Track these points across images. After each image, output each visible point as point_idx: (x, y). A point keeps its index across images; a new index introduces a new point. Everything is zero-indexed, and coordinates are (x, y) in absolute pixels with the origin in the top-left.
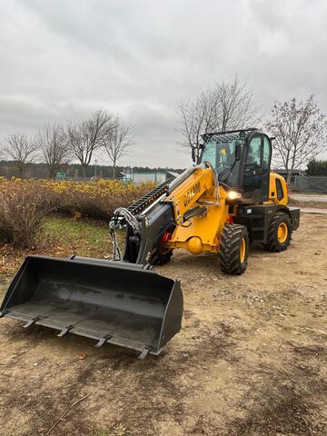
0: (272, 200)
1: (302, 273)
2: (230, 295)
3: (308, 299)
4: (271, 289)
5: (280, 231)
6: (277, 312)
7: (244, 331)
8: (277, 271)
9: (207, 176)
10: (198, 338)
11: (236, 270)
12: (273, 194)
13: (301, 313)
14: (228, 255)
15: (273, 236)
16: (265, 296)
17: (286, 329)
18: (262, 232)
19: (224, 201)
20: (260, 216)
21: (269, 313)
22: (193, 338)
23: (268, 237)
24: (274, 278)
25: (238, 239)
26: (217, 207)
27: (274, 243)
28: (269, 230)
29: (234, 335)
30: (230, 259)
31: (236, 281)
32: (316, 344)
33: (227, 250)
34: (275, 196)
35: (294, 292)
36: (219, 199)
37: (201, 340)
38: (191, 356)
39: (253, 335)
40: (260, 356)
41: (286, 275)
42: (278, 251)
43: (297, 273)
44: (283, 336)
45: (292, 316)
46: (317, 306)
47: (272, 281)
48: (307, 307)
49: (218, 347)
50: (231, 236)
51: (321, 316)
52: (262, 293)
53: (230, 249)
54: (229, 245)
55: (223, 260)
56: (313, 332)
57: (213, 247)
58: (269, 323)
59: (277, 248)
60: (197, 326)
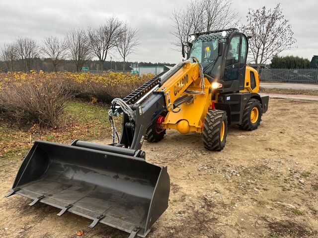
0: (247, 89)
1: (271, 150)
2: (211, 170)
3: (277, 173)
4: (246, 164)
5: (253, 115)
6: (251, 186)
7: (224, 205)
8: (250, 147)
10: (184, 212)
11: (217, 147)
12: (247, 84)
13: (272, 186)
14: (211, 136)
15: (247, 119)
16: (241, 170)
17: (261, 203)
18: (239, 114)
19: (207, 90)
20: (237, 102)
21: (245, 187)
22: (180, 213)
23: (243, 119)
24: (248, 154)
25: (219, 122)
26: (202, 95)
27: (248, 124)
28: (244, 113)
29: (215, 210)
30: (212, 139)
31: (217, 156)
32: (288, 219)
33: (209, 132)
34: (249, 86)
35: (266, 167)
36: (204, 89)
37: (186, 214)
38: (177, 232)
39: (232, 210)
40: (239, 233)
41: (257, 151)
42: (250, 130)
43: (266, 149)
44: (258, 211)
45: (265, 190)
46: (286, 180)
47: (247, 156)
48: (277, 181)
49: (201, 223)
50: (213, 120)
51: (289, 190)
52: (238, 167)
53: (212, 131)
54: (212, 128)
55: (206, 139)
56: (284, 206)
57: (198, 128)
58: (245, 197)
59: (250, 128)
60: (183, 200)
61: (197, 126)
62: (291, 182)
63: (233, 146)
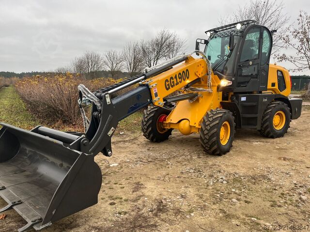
0: (273, 90)
1: (285, 159)
2: (197, 174)
3: (275, 186)
4: (242, 172)
5: (276, 120)
6: (232, 195)
7: (178, 211)
8: (261, 155)
9: (198, 64)
10: (125, 213)
11: (215, 151)
12: (273, 85)
13: (260, 199)
14: (207, 137)
15: (268, 123)
16: (232, 177)
17: (228, 216)
19: (215, 89)
20: (254, 104)
21: (221, 196)
22: (120, 213)
24: (253, 161)
28: (263, 117)
29: (163, 216)
30: (209, 140)
31: (212, 160)
33: (206, 132)
34: (276, 87)
35: (264, 177)
37: (127, 216)
41: (266, 159)
42: (272, 137)
43: (280, 158)
44: (216, 224)
45: (246, 202)
46: (283, 194)
47: (249, 164)
48: (270, 194)
49: (135, 227)
50: (211, 119)
51: (280, 206)
52: (230, 174)
53: (209, 131)
54: (208, 128)
55: (203, 140)
56: (258, 224)
58: (214, 207)
59: (271, 134)
60: (136, 200)
61: (197, 126)
62: (288, 197)
63: (240, 152)
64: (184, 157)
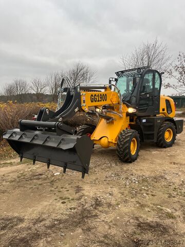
0: (163, 113)
1: (174, 163)
2: (117, 177)
3: (170, 183)
4: (147, 174)
5: (167, 135)
6: (143, 191)
7: (109, 205)
8: (158, 161)
10: (74, 209)
11: (128, 159)
12: (163, 110)
13: (161, 193)
14: (122, 150)
15: (161, 137)
16: (141, 178)
17: (142, 206)
18: (153, 134)
19: (125, 115)
20: (151, 124)
21: (136, 192)
22: (71, 209)
23: (158, 138)
24: (154, 166)
25: (129, 139)
27: (162, 142)
28: (158, 134)
29: (100, 208)
30: (123, 152)
31: (126, 167)
32: (158, 220)
33: (121, 146)
35: (162, 177)
36: (122, 113)
37: (76, 210)
38: (60, 223)
39: (115, 209)
40: (110, 228)
41: (162, 164)
42: (165, 147)
43: (171, 163)
44: (136, 212)
45: (152, 195)
46: (175, 189)
47: (151, 168)
48: (167, 189)
49: (83, 218)
50: (124, 137)
51: (174, 197)
52: (140, 176)
53: (123, 145)
54: (123, 143)
55: (119, 152)
56: (162, 210)
57: (115, 144)
58: (132, 200)
59: (164, 145)
60: (79, 199)
61: (114, 142)
62: (179, 190)
63: (144, 159)
64: (106, 165)
